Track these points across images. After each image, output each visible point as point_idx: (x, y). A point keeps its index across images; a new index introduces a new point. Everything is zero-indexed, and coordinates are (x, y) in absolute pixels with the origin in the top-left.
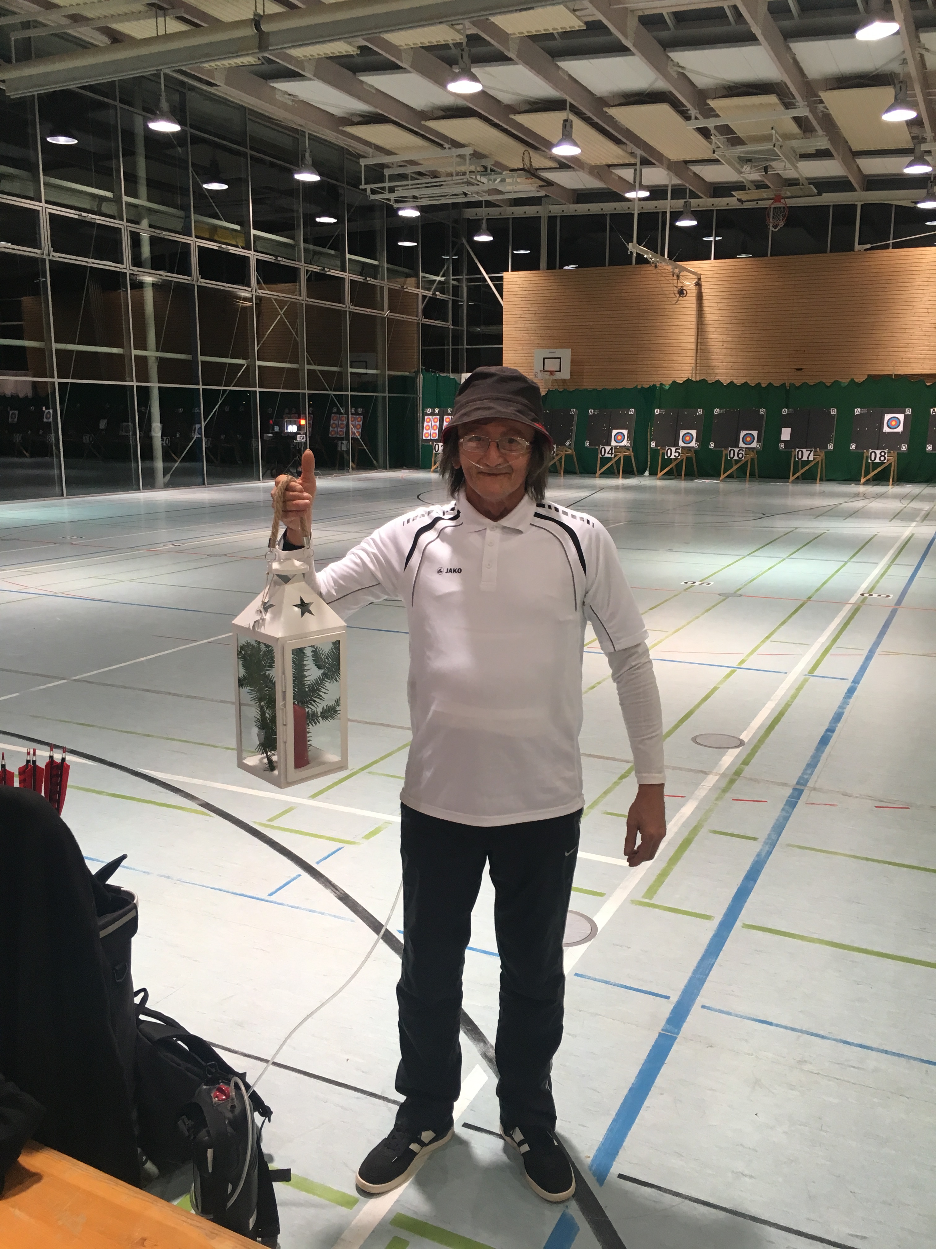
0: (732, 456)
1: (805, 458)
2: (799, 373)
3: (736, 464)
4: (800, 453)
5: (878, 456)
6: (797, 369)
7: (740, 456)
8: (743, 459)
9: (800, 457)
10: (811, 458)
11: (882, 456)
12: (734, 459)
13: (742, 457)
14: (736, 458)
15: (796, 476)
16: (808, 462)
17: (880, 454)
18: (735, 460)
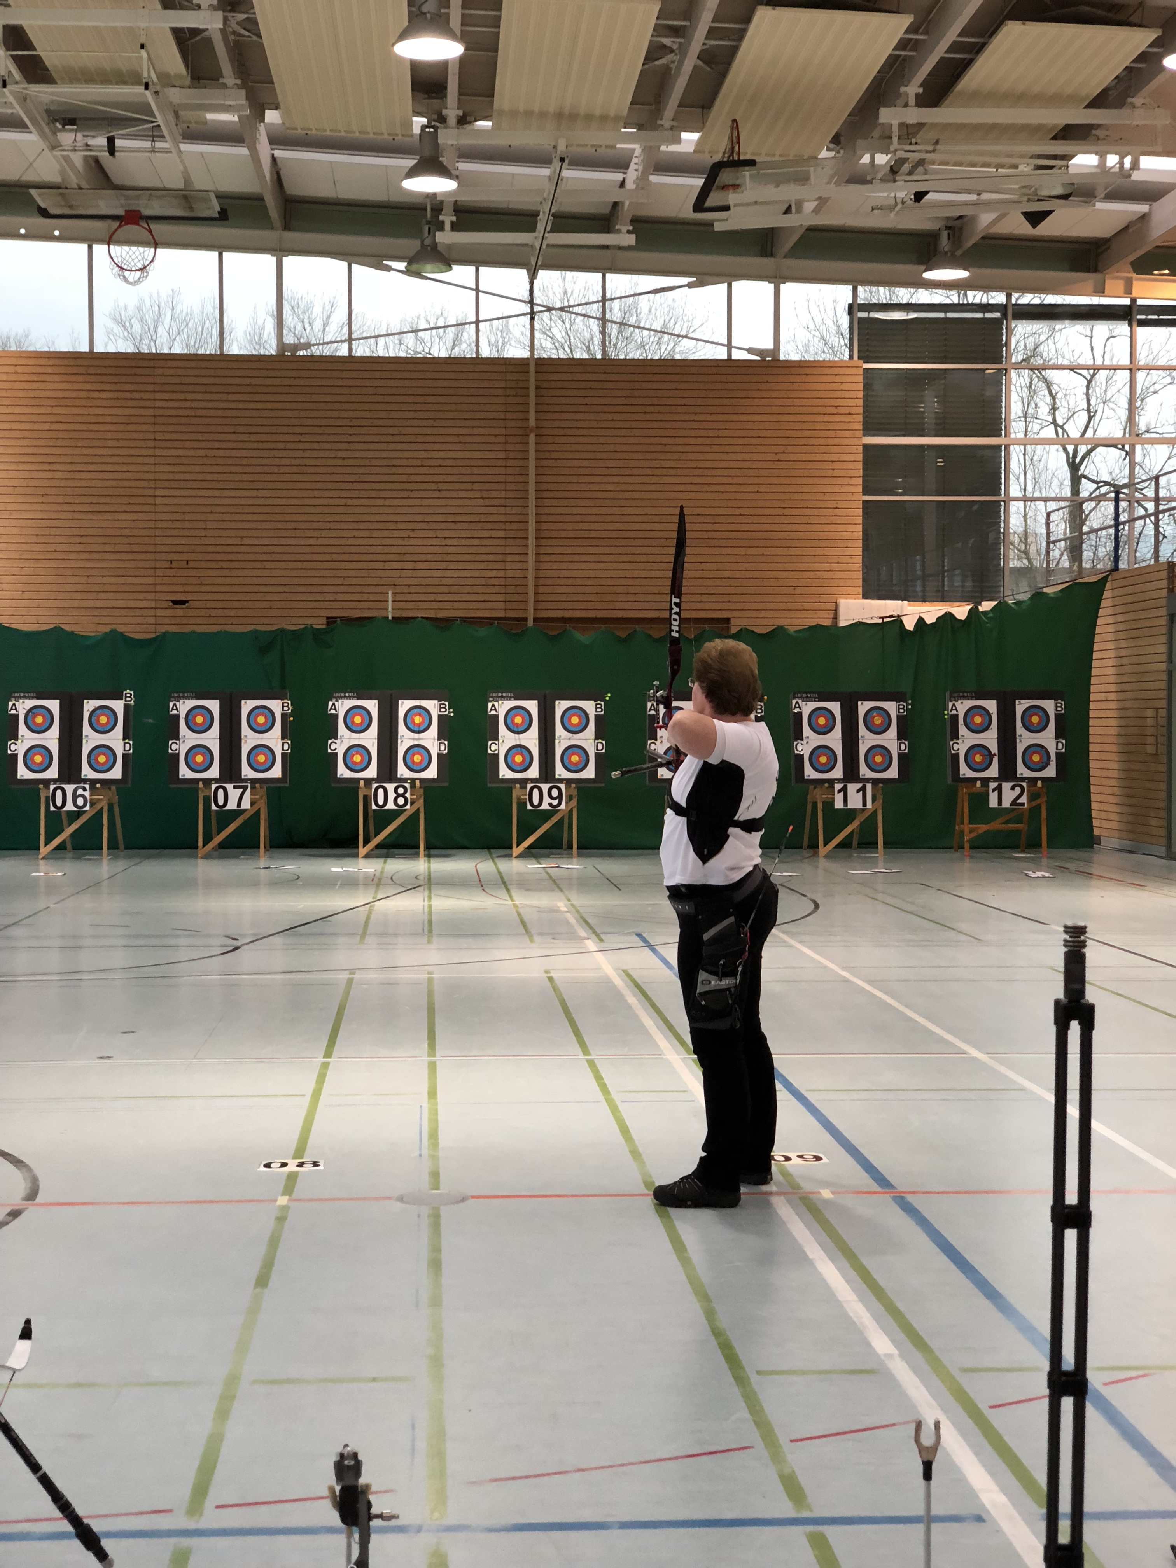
0: (59, 803)
1: (232, 805)
2: (179, 611)
3: (71, 823)
4: (221, 792)
5: (392, 796)
6: (175, 602)
7: (80, 801)
8: (87, 808)
9: (221, 802)
10: (246, 805)
11: (398, 796)
12: (65, 809)
13: (85, 805)
14: (70, 807)
15: (211, 845)
16: (238, 813)
17: (396, 790)
18: (69, 812)
